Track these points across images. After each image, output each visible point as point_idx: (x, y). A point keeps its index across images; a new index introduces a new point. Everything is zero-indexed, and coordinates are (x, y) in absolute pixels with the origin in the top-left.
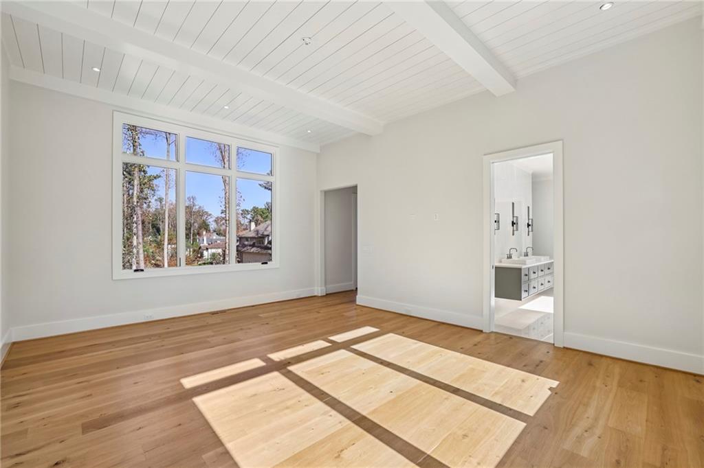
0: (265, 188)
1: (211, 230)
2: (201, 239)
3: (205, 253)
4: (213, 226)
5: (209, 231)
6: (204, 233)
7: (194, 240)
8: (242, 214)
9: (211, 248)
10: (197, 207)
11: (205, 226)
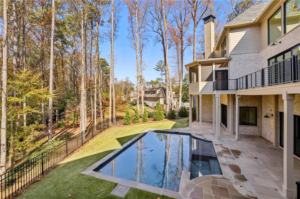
0: (157, 70)
1: (135, 90)
2: (131, 94)
3: (131, 99)
4: (135, 89)
5: (134, 91)
6: (132, 92)
7: (128, 95)
8: (147, 84)
9: (134, 97)
10: (129, 81)
11: (132, 89)
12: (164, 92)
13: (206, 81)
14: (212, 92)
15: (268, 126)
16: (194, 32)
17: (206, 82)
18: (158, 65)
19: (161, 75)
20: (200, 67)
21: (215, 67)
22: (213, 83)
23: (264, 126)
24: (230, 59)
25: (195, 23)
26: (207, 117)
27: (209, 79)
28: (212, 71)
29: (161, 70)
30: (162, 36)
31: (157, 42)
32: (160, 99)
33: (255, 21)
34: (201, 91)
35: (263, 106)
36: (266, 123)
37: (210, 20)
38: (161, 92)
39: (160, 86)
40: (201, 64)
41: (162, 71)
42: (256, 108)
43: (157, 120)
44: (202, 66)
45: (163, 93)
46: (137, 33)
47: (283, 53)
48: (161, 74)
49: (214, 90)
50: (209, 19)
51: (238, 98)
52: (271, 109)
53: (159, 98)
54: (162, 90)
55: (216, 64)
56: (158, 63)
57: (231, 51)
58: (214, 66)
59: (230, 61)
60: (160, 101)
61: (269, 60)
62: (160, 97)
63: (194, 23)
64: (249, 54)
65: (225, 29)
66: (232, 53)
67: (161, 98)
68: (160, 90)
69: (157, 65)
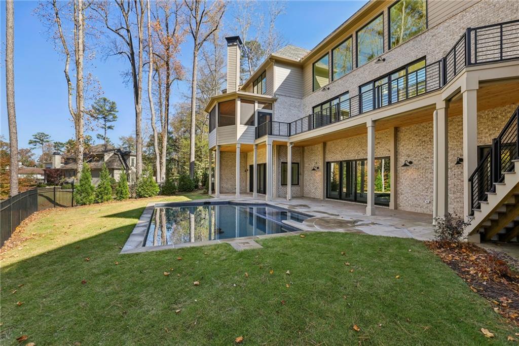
0: (93, 116)
12: (121, 159)
13: (246, 124)
14: (253, 141)
15: (312, 182)
16: (194, 57)
17: (246, 127)
18: (98, 107)
19: (102, 128)
20: (239, 103)
21: (257, 107)
22: (255, 129)
23: (306, 183)
24: (276, 100)
25: (197, 43)
26: (230, 187)
27: (250, 123)
28: (253, 112)
29: (104, 118)
30: (130, 44)
31: (112, 53)
32: (115, 172)
33: (300, 61)
34: (240, 138)
35: (306, 160)
36: (310, 179)
37: (235, 44)
38: (116, 157)
39: (106, 148)
40: (241, 99)
41: (105, 121)
42: (298, 164)
43: (146, 196)
44: (241, 102)
45: (120, 161)
46: (80, 12)
47: (330, 101)
48: (104, 126)
49: (256, 139)
50: (234, 42)
51: (292, 147)
52: (316, 162)
53: (113, 169)
54: (118, 155)
55: (259, 103)
56: (96, 103)
57: (276, 90)
58: (256, 104)
59: (275, 102)
60: (115, 175)
61: (314, 108)
62: (115, 167)
63: (195, 43)
64: (293, 99)
65: (270, 59)
66: (277, 93)
67: (117, 169)
68: (111, 155)
69: (95, 105)
